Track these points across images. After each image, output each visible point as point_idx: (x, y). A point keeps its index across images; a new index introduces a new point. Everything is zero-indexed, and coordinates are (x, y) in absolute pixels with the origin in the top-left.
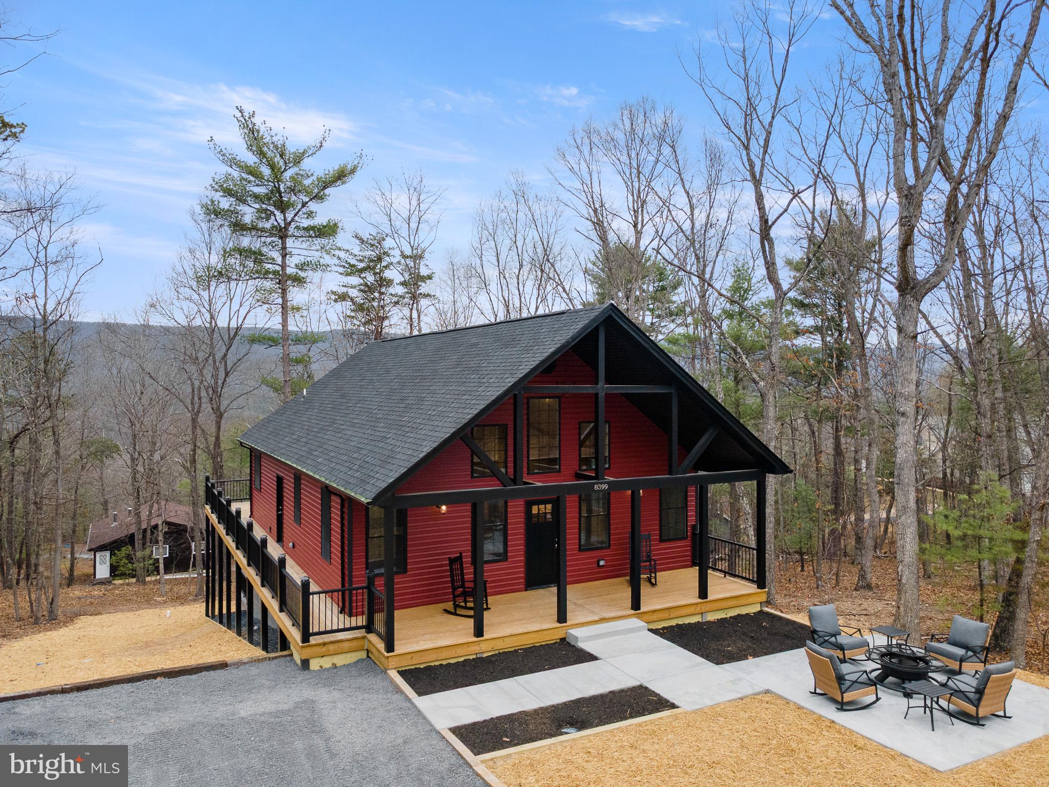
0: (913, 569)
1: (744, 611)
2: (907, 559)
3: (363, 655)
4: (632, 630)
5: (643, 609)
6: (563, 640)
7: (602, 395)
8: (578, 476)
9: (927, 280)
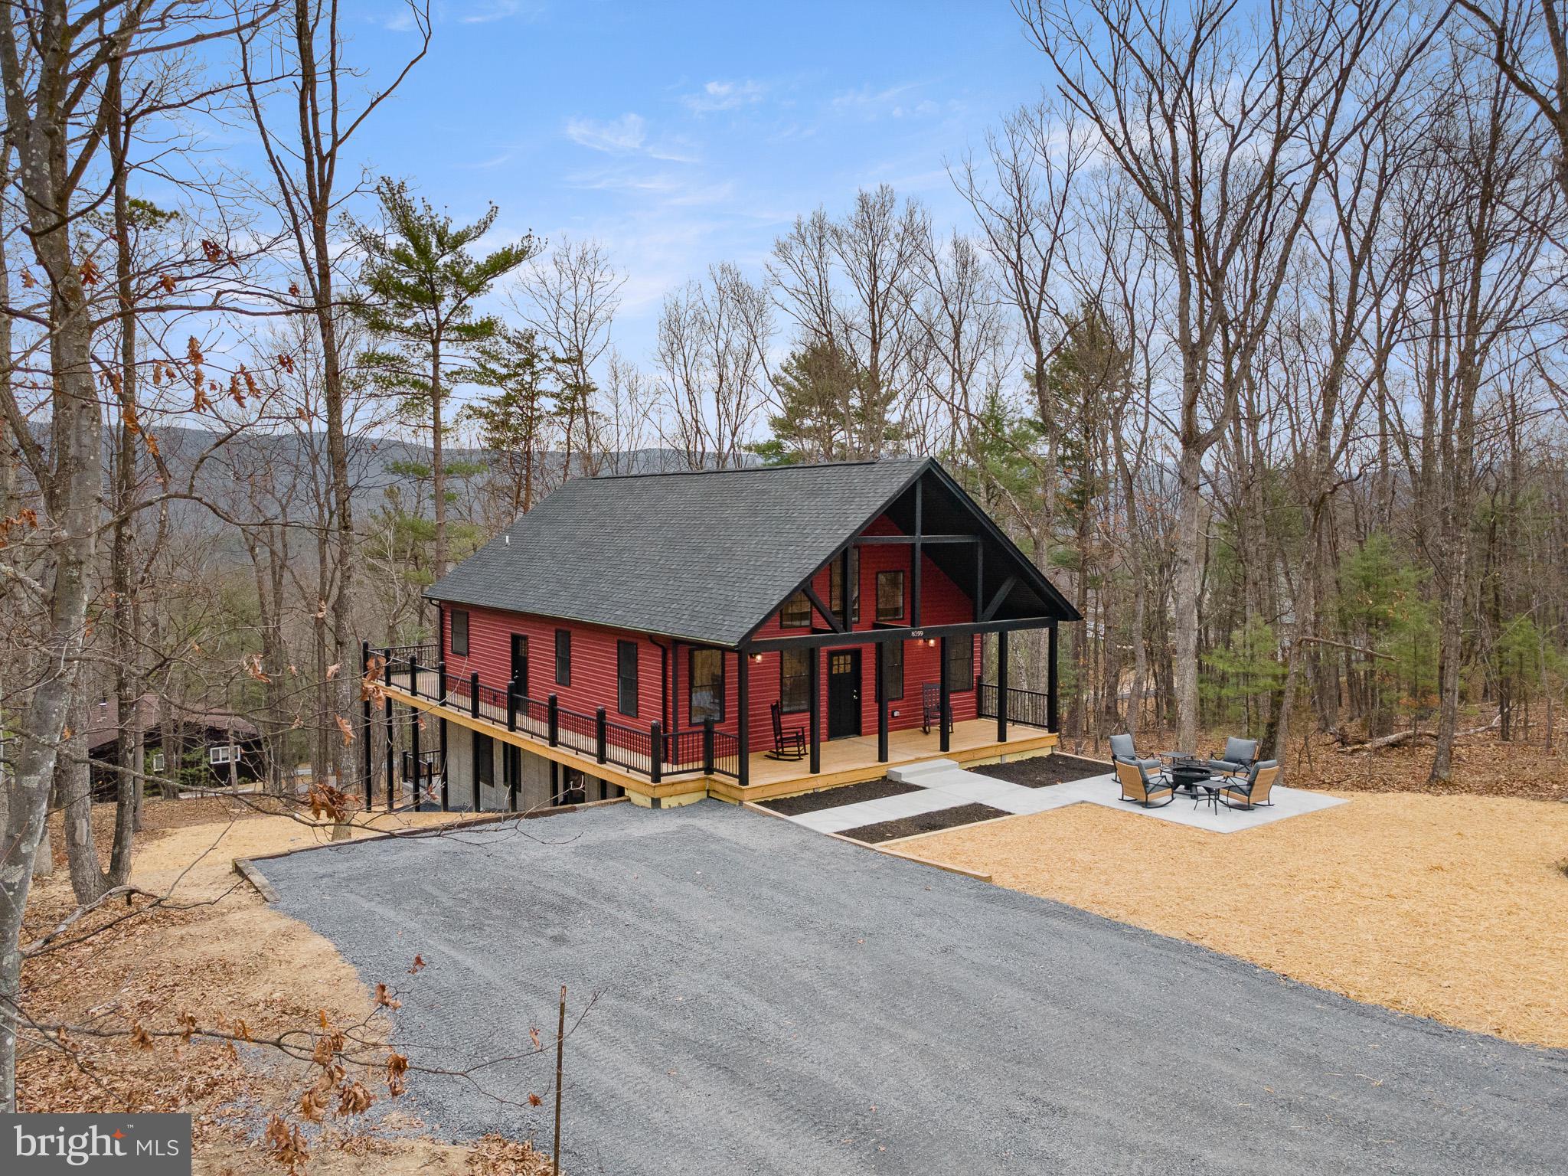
0: (1192, 707)
1: (1038, 754)
2: (1187, 698)
3: (704, 795)
4: (946, 768)
5: (951, 750)
6: (884, 778)
7: (918, 545)
8: (875, 626)
9: (1209, 435)
